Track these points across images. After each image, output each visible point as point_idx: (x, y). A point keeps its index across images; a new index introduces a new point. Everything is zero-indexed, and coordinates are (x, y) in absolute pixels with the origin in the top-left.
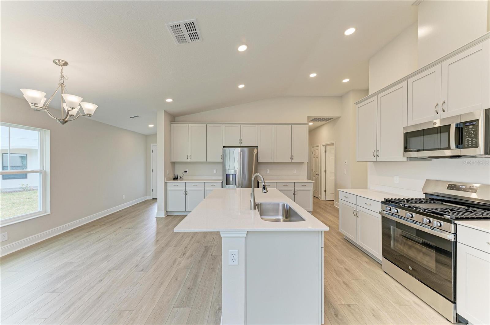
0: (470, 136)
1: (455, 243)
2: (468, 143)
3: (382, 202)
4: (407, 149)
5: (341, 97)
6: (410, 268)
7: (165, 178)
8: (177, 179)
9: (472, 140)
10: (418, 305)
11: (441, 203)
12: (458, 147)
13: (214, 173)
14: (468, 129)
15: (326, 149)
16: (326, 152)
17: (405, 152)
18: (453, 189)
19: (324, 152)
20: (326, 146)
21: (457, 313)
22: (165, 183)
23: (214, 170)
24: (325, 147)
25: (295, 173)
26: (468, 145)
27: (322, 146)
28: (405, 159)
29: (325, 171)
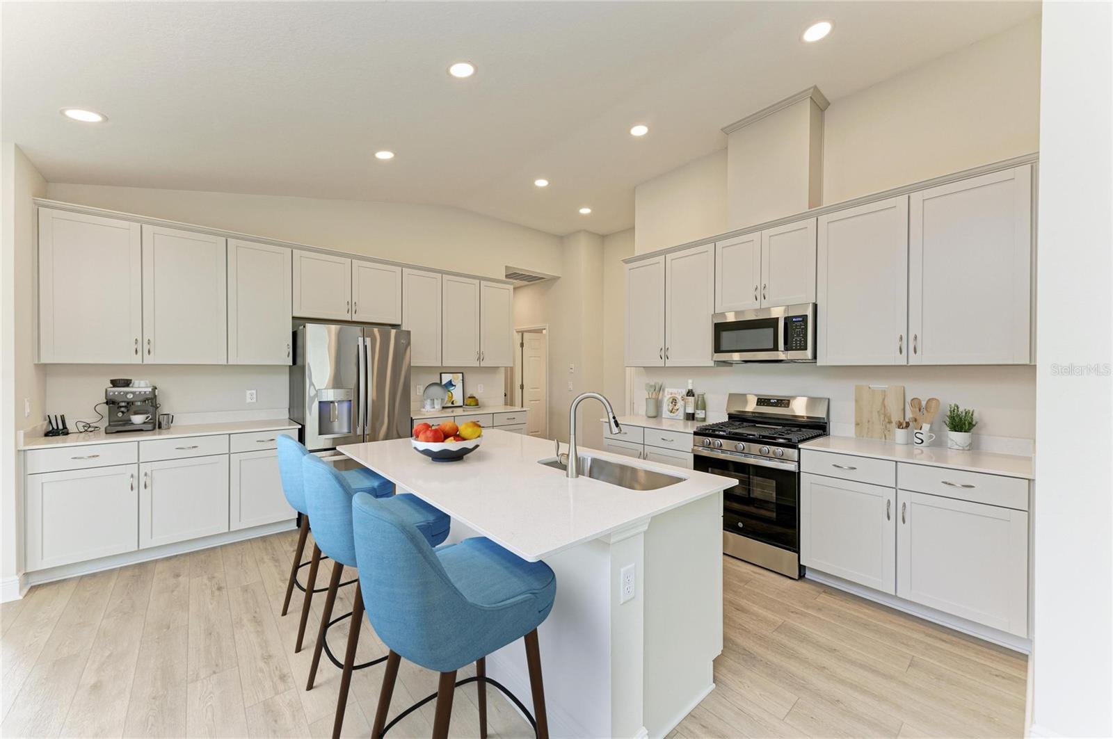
0: (798, 336)
1: (799, 473)
2: (796, 343)
3: (695, 433)
4: (717, 349)
5: (562, 240)
6: (740, 525)
7: (21, 433)
8: (65, 432)
9: (800, 341)
10: (760, 574)
11: (752, 426)
12: (787, 349)
13: (248, 400)
14: (796, 326)
15: (522, 340)
16: (522, 345)
17: (715, 352)
18: (764, 405)
19: (519, 345)
20: (522, 333)
21: (801, 563)
22: (21, 454)
23: (248, 392)
24: (520, 334)
25: (482, 391)
26: (796, 346)
27: (515, 331)
28: (712, 364)
29: (522, 387)
